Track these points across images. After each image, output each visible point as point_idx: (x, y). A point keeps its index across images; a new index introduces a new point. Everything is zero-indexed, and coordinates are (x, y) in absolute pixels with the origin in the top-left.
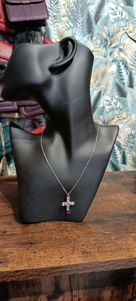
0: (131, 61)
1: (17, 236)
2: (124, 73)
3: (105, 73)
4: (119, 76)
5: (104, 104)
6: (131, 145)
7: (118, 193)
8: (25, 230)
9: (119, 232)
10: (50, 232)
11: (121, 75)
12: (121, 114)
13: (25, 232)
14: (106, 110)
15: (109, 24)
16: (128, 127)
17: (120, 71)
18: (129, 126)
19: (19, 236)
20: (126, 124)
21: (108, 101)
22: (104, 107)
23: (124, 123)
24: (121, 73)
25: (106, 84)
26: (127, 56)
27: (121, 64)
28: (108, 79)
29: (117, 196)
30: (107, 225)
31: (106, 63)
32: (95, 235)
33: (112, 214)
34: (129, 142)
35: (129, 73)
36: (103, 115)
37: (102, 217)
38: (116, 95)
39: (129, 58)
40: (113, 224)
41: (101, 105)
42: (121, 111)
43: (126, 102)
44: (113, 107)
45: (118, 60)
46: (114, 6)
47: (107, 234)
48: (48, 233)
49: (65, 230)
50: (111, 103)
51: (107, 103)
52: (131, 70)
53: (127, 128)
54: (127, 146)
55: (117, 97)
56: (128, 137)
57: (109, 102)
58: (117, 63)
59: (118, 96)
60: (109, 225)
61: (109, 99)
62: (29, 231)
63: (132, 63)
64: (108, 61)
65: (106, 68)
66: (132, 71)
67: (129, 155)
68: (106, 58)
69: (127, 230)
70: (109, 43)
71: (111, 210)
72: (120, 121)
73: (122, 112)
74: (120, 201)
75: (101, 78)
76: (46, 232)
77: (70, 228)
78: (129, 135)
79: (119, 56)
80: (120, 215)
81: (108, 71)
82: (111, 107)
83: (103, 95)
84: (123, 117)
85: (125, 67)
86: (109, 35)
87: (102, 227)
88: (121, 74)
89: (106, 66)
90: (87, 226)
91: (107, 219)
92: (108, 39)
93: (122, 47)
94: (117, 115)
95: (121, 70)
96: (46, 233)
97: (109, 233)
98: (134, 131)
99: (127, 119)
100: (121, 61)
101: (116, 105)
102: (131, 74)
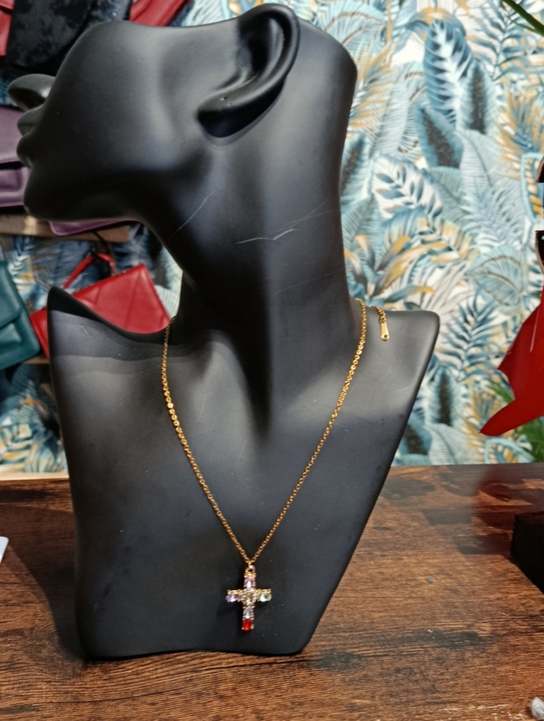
0: (479, 27)
1: (39, 713)
2: (453, 72)
3: (380, 69)
4: (434, 84)
5: (374, 191)
6: (474, 351)
7: (410, 553)
8: (66, 693)
9: (404, 699)
10: (157, 698)
11: (442, 82)
12: (438, 232)
13: (69, 699)
14: (379, 214)
16: (464, 283)
17: (438, 64)
18: (467, 277)
19: (46, 713)
20: (456, 268)
21: (389, 180)
22: (372, 201)
23: (449, 265)
24: (442, 71)
25: (381, 114)
26: (467, 8)
27: (441, 38)
28: (392, 93)
29: (405, 565)
30: (364, 672)
31: (383, 33)
32: (320, 710)
33: (383, 631)
34: (463, 338)
35: (470, 73)
36: (367, 234)
37: (345, 644)
38: (417, 157)
39: (472, 17)
40: (383, 669)
41: (363, 195)
42: (439, 218)
43: (458, 184)
44: (409, 204)
45: (430, 22)
47: (360, 709)
48: (153, 704)
49: (211, 691)
50: (398, 187)
51: (386, 186)
52: (479, 61)
53: (458, 284)
54: (459, 357)
55: (422, 163)
56: (461, 319)
57: (393, 185)
58: (426, 33)
59: (428, 160)
60: (370, 673)
61: (392, 170)
62: (83, 695)
63: (482, 36)
64: (392, 22)
65: (383, 50)
66: (482, 68)
67: (463, 390)
68: (386, 12)
69: (434, 693)
71: (380, 617)
72: (434, 258)
73: (443, 221)
74: (413, 583)
75: (365, 89)
76: (143, 699)
77: (230, 685)
78: (467, 312)
79: (436, 9)
80: (411, 635)
81: (392, 65)
82: (399, 202)
83: (371, 154)
84: (444, 244)
85: (457, 48)
87: (343, 680)
88: (440, 76)
89: (383, 43)
90: (290, 677)
91: (363, 651)
94: (421, 233)
95: (441, 59)
96: (144, 702)
97: (368, 702)
98: (484, 298)
99: (459, 249)
100: (442, 26)
101: (419, 196)
102: (478, 76)
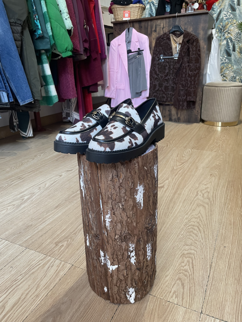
2: (230, 44)
15: (223, 22)
24: (229, 44)
26: (232, 36)
27: (229, 40)
31: (220, 40)
43: (231, 59)
46: (226, 13)
70: (223, 30)
86: (223, 27)
92: (222, 28)
93: (229, 32)
101: (225, 61)
102: (234, 44)
